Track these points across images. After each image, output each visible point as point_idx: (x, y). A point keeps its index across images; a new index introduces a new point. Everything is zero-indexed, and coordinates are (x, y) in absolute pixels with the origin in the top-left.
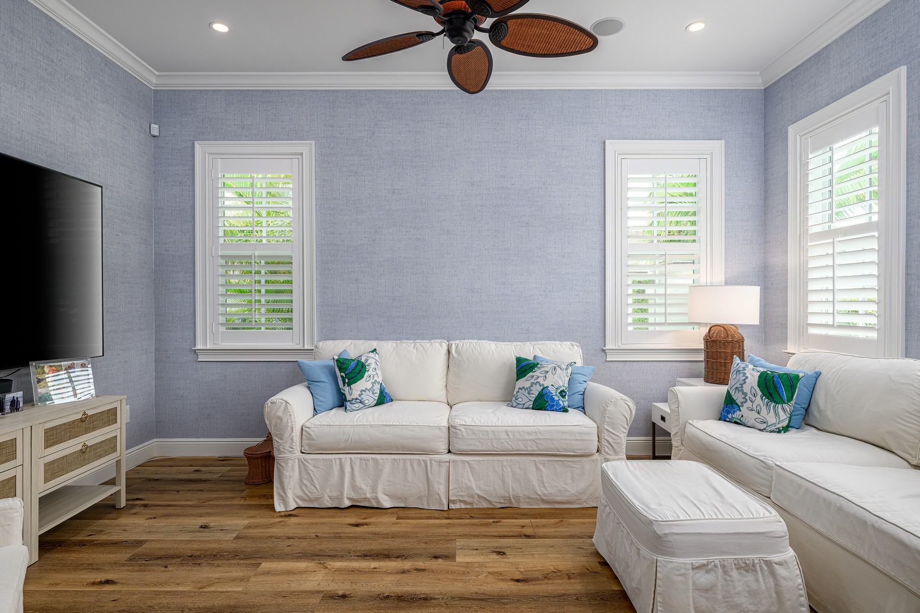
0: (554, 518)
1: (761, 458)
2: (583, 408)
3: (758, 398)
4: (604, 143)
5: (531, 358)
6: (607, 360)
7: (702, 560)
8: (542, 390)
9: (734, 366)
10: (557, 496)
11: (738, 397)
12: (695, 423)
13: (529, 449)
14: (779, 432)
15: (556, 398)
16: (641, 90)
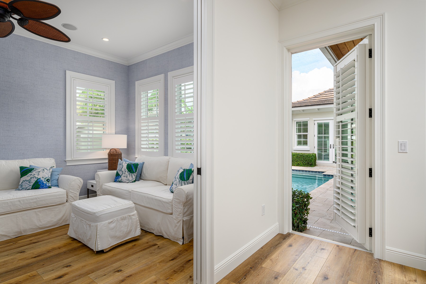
0: (47, 233)
1: (128, 190)
2: (58, 186)
3: (127, 172)
4: (65, 71)
5: (28, 166)
6: (67, 165)
7: (111, 220)
8: (37, 180)
9: (119, 162)
10: (47, 224)
11: (120, 173)
12: (106, 184)
13: (32, 206)
14: (133, 182)
15: (45, 183)
16: (82, 53)
